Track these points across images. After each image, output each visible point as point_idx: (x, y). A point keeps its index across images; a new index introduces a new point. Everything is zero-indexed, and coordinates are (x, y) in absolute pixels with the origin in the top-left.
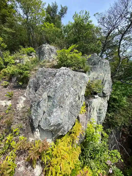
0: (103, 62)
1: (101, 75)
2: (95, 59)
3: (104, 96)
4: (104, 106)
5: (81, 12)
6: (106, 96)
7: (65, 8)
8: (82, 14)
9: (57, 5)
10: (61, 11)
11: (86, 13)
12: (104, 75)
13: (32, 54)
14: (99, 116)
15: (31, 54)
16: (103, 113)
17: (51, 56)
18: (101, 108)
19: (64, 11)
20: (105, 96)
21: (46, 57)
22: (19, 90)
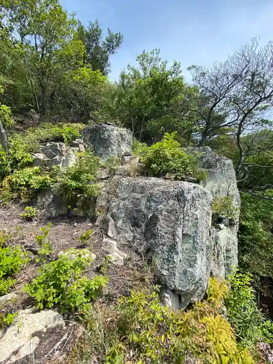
0: (224, 164)
1: (223, 185)
2: (209, 157)
3: (231, 224)
4: (233, 244)
5: (155, 52)
6: (235, 224)
7: (118, 36)
8: (155, 55)
9: (101, 27)
10: (108, 40)
11: (175, 65)
12: (227, 186)
13: (75, 142)
14: (228, 264)
15: (73, 141)
16: (233, 257)
17: (122, 147)
18: (230, 247)
19: (114, 42)
20: (233, 223)
21: (112, 150)
22: (75, 224)
